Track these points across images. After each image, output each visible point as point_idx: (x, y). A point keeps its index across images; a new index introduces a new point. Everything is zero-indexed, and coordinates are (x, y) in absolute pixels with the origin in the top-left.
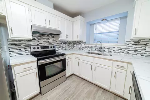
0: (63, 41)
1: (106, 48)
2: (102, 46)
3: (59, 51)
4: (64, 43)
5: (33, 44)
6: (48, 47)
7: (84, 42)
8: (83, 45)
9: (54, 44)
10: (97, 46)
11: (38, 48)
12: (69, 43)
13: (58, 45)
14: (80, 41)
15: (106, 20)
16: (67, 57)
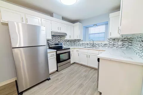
0: (67, 40)
1: (97, 44)
2: (94, 43)
3: (64, 47)
4: (67, 41)
5: (50, 42)
6: (58, 44)
7: (82, 40)
8: (81, 43)
9: (61, 42)
10: (91, 43)
11: (53, 45)
12: (71, 41)
13: (64, 42)
14: (79, 40)
15: (96, 25)
16: (71, 50)
